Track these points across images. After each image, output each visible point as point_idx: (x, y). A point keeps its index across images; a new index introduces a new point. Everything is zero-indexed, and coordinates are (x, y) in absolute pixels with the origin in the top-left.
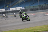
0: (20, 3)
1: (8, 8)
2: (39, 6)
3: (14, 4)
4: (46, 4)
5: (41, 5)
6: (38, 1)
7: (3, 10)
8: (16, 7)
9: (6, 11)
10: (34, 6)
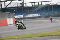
0: (37, 11)
2: (53, 13)
3: (32, 11)
4: (59, 12)
5: (54, 13)
6: (52, 10)
7: (22, 16)
8: (33, 14)
10: (49, 13)
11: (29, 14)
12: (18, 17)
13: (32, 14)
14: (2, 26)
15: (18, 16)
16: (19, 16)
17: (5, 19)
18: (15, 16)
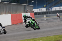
1: (50, 7)
3: (58, 2)
7: (44, 10)
9: (47, 11)
11: (54, 7)
12: (39, 11)
13: (59, 6)
14: (14, 25)
15: (38, 9)
16: (40, 9)
17: (19, 14)
18: (34, 10)
